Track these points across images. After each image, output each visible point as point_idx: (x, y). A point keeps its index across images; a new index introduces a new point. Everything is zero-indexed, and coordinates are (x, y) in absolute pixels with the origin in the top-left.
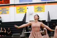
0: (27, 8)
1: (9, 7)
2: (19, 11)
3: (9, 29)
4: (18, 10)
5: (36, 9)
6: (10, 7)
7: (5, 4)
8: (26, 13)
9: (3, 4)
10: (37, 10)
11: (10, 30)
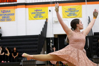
0: (50, 11)
1: (15, 8)
2: (34, 15)
3: (15, 49)
4: (32, 13)
5: (66, 12)
6: (18, 9)
7: (7, 3)
8: (47, 19)
9: (5, 3)
10: (68, 14)
11: (17, 52)
